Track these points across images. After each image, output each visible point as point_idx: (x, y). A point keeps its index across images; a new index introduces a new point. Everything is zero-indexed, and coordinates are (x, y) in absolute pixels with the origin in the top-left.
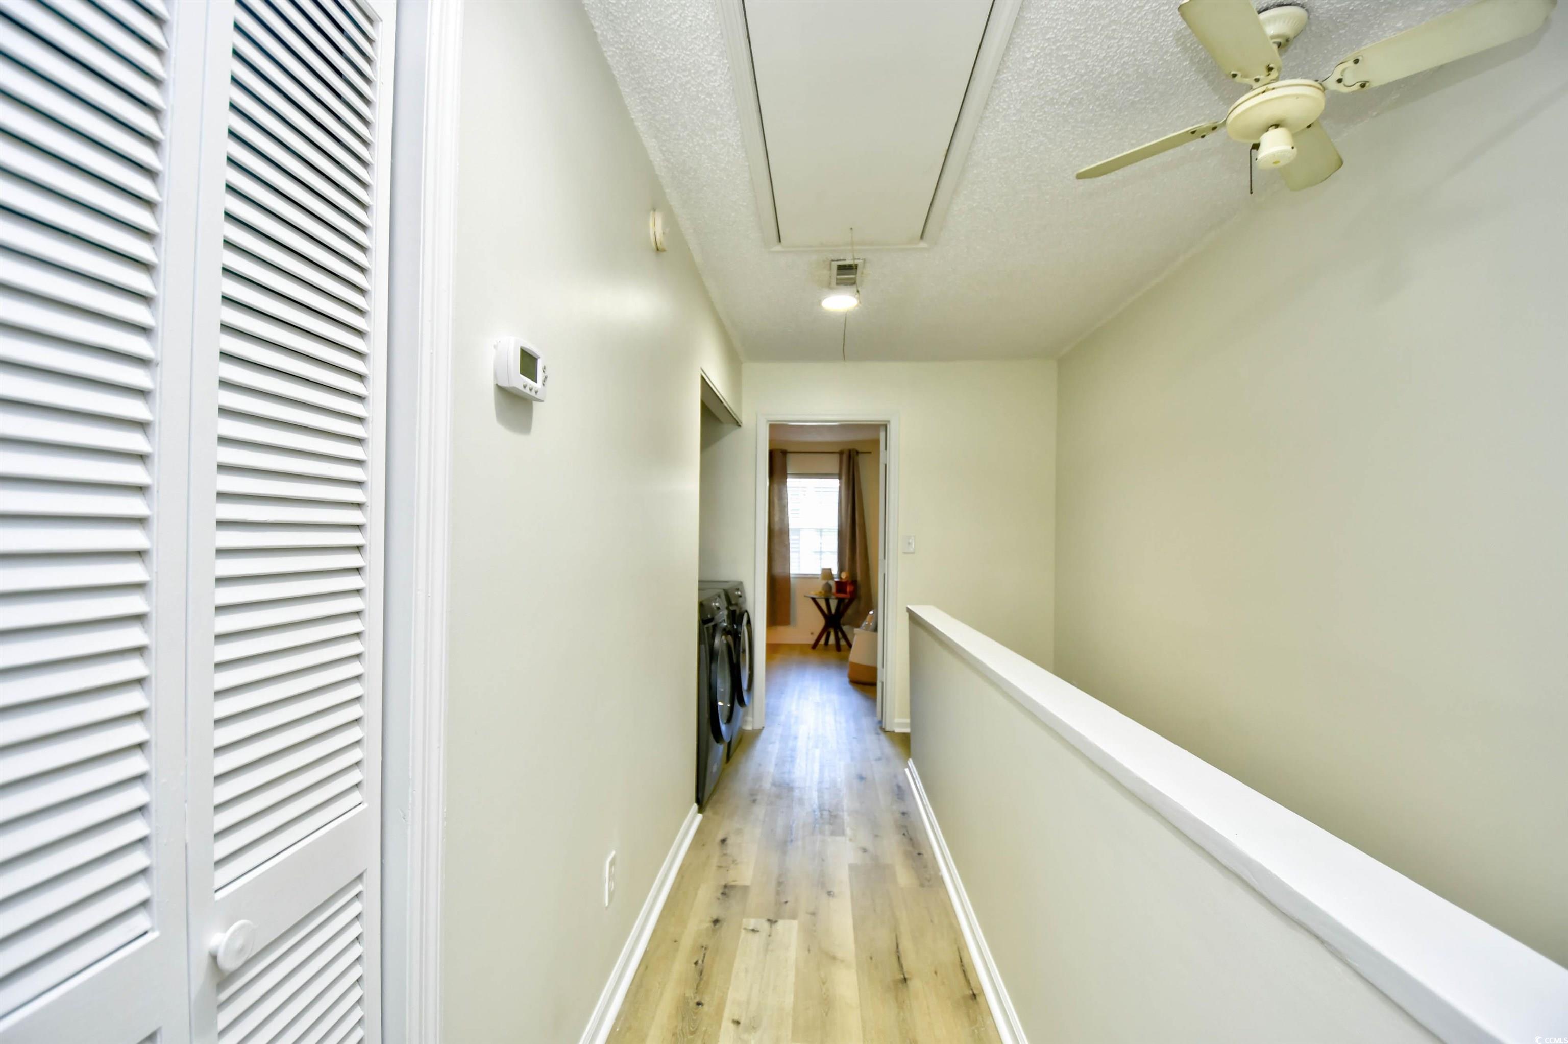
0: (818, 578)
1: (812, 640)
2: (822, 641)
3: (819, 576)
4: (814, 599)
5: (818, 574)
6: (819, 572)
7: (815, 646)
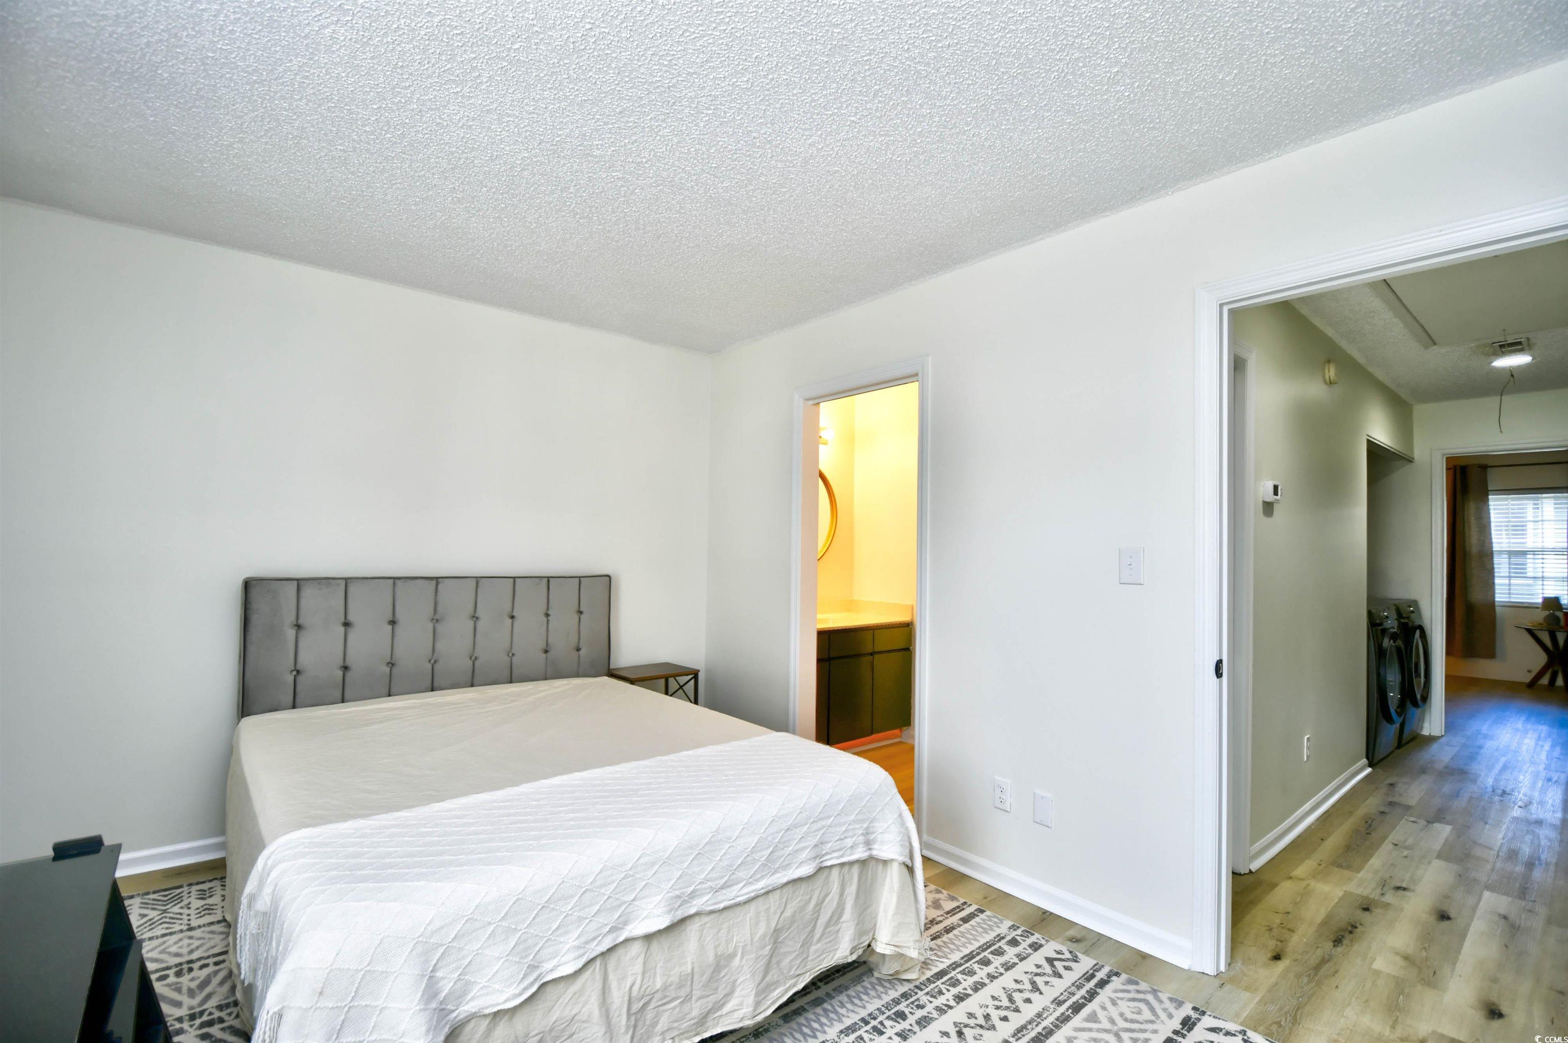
0: (1538, 608)
1: (1528, 678)
2: (1545, 680)
3: (1540, 606)
4: (1529, 631)
5: (1538, 604)
6: (1540, 601)
7: (1532, 685)
